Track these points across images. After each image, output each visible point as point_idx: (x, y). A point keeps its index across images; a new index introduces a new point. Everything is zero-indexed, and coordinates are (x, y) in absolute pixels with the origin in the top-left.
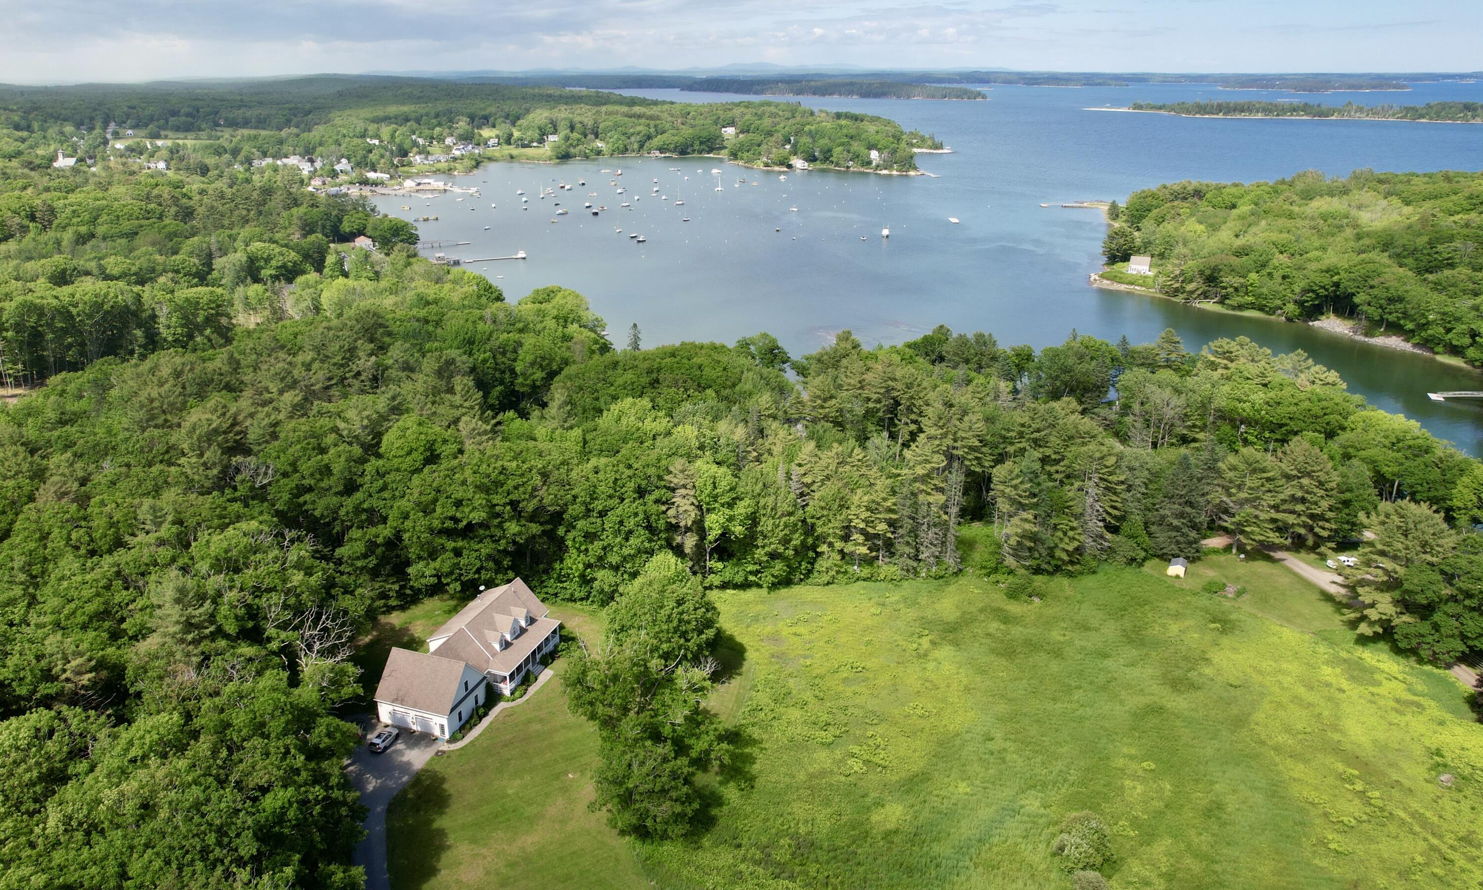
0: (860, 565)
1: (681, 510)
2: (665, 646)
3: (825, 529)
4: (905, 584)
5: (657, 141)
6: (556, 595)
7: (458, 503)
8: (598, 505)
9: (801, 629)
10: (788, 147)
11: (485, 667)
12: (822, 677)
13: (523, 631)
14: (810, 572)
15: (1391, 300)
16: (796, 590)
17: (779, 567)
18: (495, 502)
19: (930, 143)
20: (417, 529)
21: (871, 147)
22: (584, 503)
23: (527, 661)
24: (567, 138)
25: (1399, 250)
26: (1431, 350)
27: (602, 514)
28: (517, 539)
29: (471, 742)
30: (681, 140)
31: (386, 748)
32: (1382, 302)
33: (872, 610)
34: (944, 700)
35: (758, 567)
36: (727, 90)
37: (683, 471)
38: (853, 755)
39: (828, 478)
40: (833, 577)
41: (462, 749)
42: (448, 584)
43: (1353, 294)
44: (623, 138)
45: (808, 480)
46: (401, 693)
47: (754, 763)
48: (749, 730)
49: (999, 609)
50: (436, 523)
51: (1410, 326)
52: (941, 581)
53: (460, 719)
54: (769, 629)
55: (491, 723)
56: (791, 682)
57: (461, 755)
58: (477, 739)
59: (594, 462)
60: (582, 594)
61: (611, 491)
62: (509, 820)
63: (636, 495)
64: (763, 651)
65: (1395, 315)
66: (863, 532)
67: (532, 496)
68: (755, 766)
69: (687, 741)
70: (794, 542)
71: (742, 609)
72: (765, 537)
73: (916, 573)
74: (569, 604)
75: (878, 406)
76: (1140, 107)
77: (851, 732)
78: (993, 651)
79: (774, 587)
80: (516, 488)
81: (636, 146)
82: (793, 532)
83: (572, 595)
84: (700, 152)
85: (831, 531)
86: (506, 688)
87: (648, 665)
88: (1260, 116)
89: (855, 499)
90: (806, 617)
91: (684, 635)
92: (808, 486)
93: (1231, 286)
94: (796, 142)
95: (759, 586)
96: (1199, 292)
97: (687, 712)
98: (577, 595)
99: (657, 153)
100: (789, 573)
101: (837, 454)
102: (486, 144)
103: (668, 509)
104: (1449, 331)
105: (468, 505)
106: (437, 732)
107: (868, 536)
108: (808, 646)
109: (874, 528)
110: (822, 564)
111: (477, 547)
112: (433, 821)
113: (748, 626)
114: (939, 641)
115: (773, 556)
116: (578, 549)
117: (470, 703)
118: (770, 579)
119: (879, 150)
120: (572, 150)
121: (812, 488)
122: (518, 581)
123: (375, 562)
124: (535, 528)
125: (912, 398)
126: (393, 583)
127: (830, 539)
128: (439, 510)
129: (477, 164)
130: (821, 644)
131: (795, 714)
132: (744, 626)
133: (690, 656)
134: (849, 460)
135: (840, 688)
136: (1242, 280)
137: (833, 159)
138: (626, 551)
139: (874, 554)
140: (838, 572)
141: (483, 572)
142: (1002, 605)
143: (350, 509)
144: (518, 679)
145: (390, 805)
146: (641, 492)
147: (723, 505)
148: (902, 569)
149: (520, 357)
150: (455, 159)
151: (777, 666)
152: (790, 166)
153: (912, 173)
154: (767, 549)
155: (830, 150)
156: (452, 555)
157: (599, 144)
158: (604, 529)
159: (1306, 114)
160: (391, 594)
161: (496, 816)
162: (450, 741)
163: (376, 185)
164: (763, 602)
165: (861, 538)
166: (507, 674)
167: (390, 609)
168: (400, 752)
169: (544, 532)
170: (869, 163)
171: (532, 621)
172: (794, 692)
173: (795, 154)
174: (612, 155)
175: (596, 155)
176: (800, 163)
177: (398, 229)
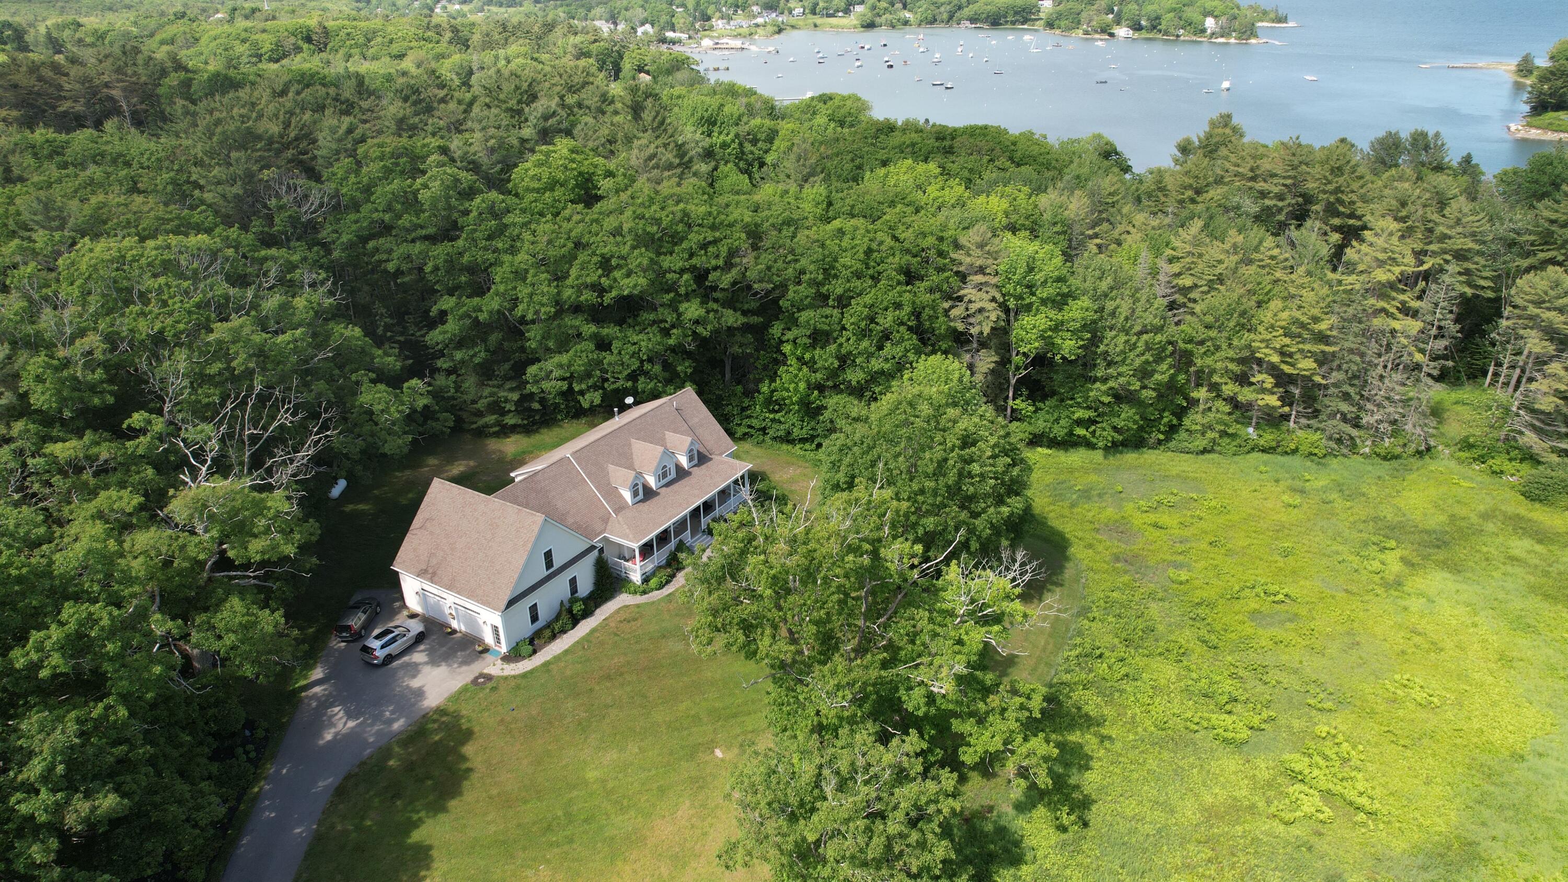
0: (1257, 427)
1: (974, 307)
2: (930, 522)
3: (1209, 361)
4: (1334, 463)
5: (966, 12)
6: (764, 430)
7: (606, 265)
8: (837, 288)
9: (1164, 518)
10: (1111, 16)
11: (598, 526)
12: (1211, 605)
13: (682, 473)
14: (1173, 429)
16: (1150, 457)
17: (1127, 416)
18: (666, 265)
19: (1272, 15)
20: (535, 298)
21: (1207, 14)
22: (814, 283)
23: (680, 526)
24: (874, 8)
27: (843, 302)
28: (700, 329)
29: (546, 664)
30: (994, 9)
31: (390, 658)
33: (1286, 498)
34: (1462, 676)
35: (1091, 414)
37: (981, 246)
38: (1296, 777)
39: (1221, 280)
40: (1214, 440)
41: (524, 676)
42: (582, 393)
44: (932, 8)
45: (1187, 281)
46: (434, 561)
47: (1088, 768)
48: (1078, 695)
49: (1518, 517)
50: (568, 293)
52: (1394, 463)
53: (534, 618)
54: (1110, 512)
55: (593, 631)
56: (1154, 609)
57: (518, 687)
58: (557, 658)
59: (837, 223)
60: (804, 433)
61: (859, 266)
62: (571, 841)
63: (902, 278)
64: (1100, 548)
66: (1273, 370)
67: (728, 265)
68: (1088, 775)
69: (957, 726)
70: (1157, 377)
71: (1062, 477)
72: (1110, 364)
73: (1353, 447)
74: (785, 447)
75: (1280, 204)
77: (1282, 721)
78: (1533, 589)
79: (1114, 448)
80: (704, 246)
81: (945, 16)
82: (1159, 359)
83: (789, 433)
84: (1013, 23)
85: (1219, 365)
86: (635, 571)
87: (883, 552)
89: (1266, 316)
90: (1173, 499)
91: (967, 502)
92: (1184, 290)
94: (1120, 11)
95: (1090, 446)
97: (960, 669)
98: (796, 432)
99: (968, 24)
100: (1141, 428)
101: (1235, 246)
102: (790, 13)
103: (952, 307)
105: (619, 267)
106: (489, 639)
107: (1283, 380)
108: (1180, 547)
109: (1293, 365)
110: (1193, 420)
111: (635, 338)
112: (416, 825)
113: (1073, 505)
114: (1416, 560)
115: (1120, 397)
116: (799, 359)
117: (558, 590)
118: (1109, 434)
119: (1216, 17)
120: (878, 20)
121: (1192, 295)
122: (688, 394)
123: (483, 354)
124: (731, 318)
125: (1338, 190)
126: (512, 390)
127: (1216, 378)
128: (574, 272)
129: (780, 31)
130: (1204, 545)
131: (1166, 671)
132: (1067, 504)
133: (974, 545)
134: (1255, 256)
135: (1248, 629)
137: (1162, 27)
138: (876, 364)
139: (1287, 409)
140: (1224, 434)
141: (642, 379)
142: (1522, 511)
143: (440, 262)
144: (659, 556)
145: (348, 777)
146: (910, 276)
147: (1044, 302)
148: (1330, 438)
149: (774, 148)
150: (757, 25)
151: (1126, 578)
152: (1112, 35)
153: (1253, 41)
154: (1111, 384)
155: (1158, 18)
156: (592, 346)
157: (908, 15)
158: (844, 328)
160: (508, 407)
161: (549, 828)
162: (507, 659)
163: (674, 43)
164: (1097, 470)
165: (1269, 382)
166: (635, 546)
167: (505, 431)
168: (414, 669)
169: (747, 328)
170: (1203, 31)
171: (700, 458)
172: (1161, 628)
173: (1118, 22)
174: (919, 25)
175: (905, 25)
176: (1123, 31)
177: (678, 63)
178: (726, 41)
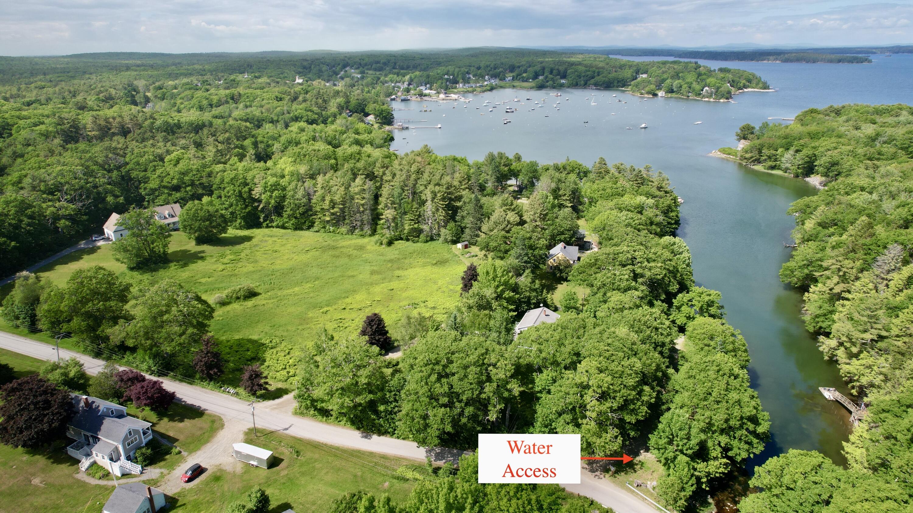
3: (316, 209)
5: (592, 81)
14: (311, 226)
16: (303, 232)
30: (607, 79)
32: (827, 164)
36: (659, 55)
44: (577, 78)
81: (582, 82)
84: (617, 87)
92: (315, 191)
93: (767, 156)
96: (753, 159)
99: (593, 87)
102: (504, 79)
119: (709, 87)
127: (318, 213)
129: (492, 89)
136: (773, 152)
140: (322, 228)
152: (655, 95)
153: (731, 101)
157: (563, 81)
170: (700, 94)
173: (660, 89)
174: (568, 87)
175: (561, 87)
176: (661, 93)
177: (382, 111)
178: (452, 95)
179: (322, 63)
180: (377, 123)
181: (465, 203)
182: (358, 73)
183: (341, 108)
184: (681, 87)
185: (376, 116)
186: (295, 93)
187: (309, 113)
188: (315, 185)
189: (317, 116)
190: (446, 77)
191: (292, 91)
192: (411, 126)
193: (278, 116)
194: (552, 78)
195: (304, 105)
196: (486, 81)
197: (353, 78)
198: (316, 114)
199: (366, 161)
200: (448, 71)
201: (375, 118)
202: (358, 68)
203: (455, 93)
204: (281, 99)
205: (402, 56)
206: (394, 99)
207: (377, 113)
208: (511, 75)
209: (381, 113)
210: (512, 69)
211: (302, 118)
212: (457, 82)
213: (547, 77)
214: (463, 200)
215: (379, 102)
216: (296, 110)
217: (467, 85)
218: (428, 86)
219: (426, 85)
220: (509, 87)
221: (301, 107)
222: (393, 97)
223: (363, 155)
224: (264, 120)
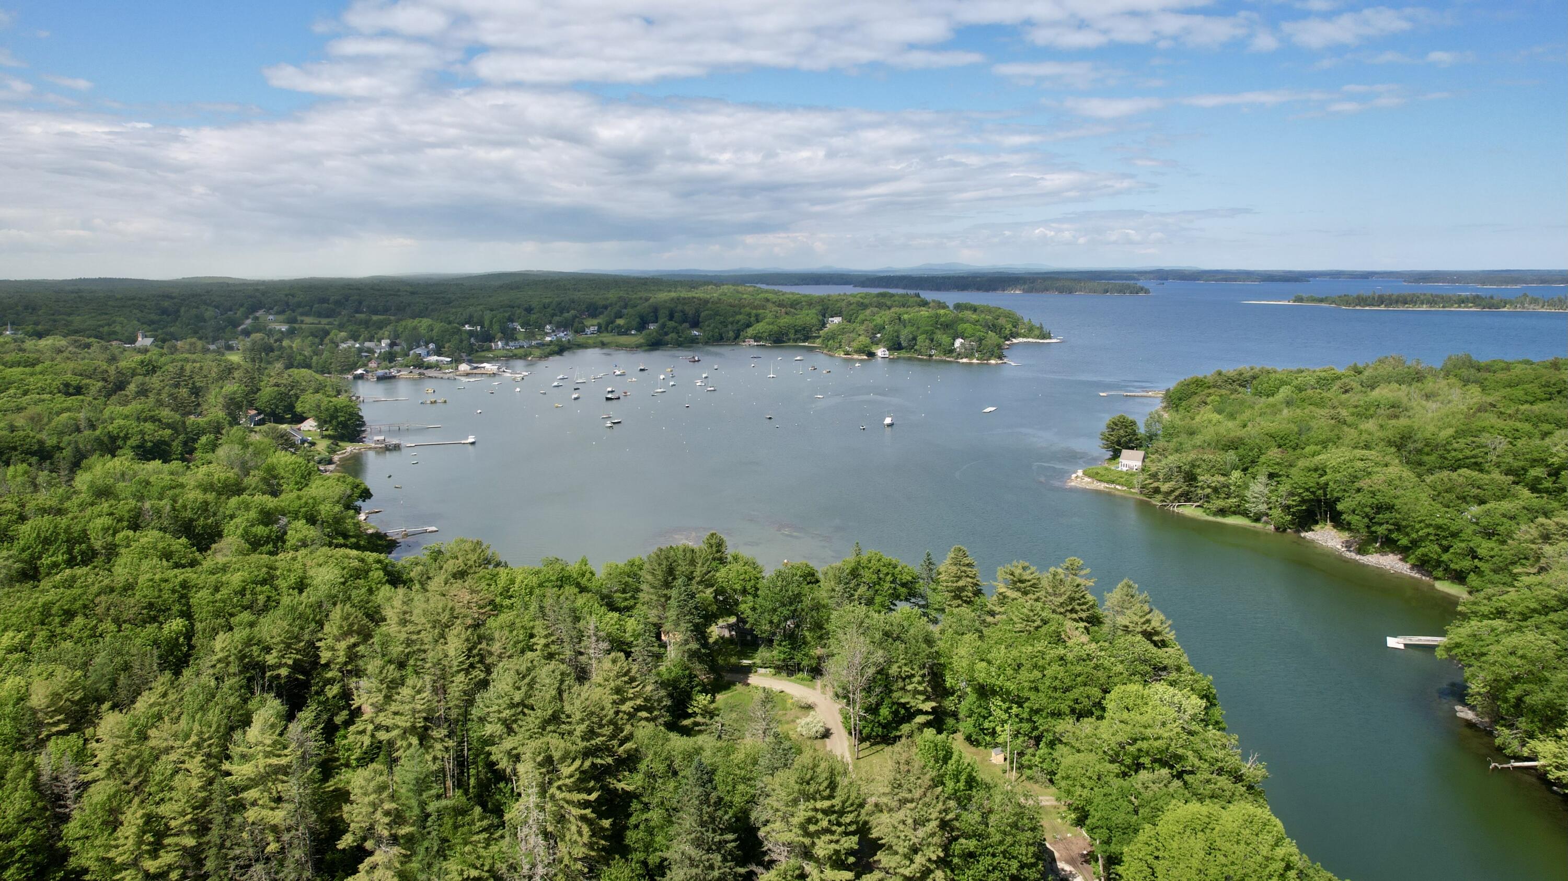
5: (750, 331)
10: (879, 335)
15: (1379, 509)
19: (1037, 332)
21: (955, 335)
25: (1419, 445)
26: (1429, 574)
30: (776, 328)
32: (1367, 510)
43: (1338, 499)
44: (720, 326)
51: (1404, 541)
65: (1385, 526)
76: (1300, 299)
81: (731, 334)
84: (795, 340)
88: (1425, 308)
93: (1209, 487)
96: (1177, 493)
99: (753, 343)
102: (583, 329)
104: (1446, 549)
119: (963, 338)
120: (667, 339)
129: (561, 351)
136: (1222, 479)
137: (917, 347)
152: (871, 355)
153: (993, 361)
157: (697, 333)
159: (1477, 306)
163: (431, 368)
170: (953, 351)
173: (877, 343)
174: (706, 343)
175: (690, 343)
176: (881, 352)
177: (336, 410)
178: (485, 365)
179: (205, 303)
180: (324, 437)
181: (651, 776)
182: (284, 322)
183: (234, 408)
184: (914, 339)
185: (322, 423)
186: (120, 372)
187: (149, 426)
188: (82, 756)
189: (168, 432)
190: (467, 327)
191: (112, 370)
192: (406, 442)
193: (61, 434)
194: (675, 328)
195: (135, 406)
196: (547, 334)
197: (270, 333)
198: (169, 426)
199: (293, 609)
200: (471, 317)
201: (320, 426)
202: (283, 312)
203: (488, 360)
204: (79, 390)
205: (372, 289)
206: (361, 377)
207: (323, 416)
208: (595, 322)
209: (333, 417)
210: (593, 310)
211: (126, 438)
212: (490, 339)
213: (663, 326)
214: (642, 767)
215: (329, 389)
216: (112, 419)
217: (511, 344)
218: (431, 346)
219: (427, 344)
220: (594, 346)
221: (127, 410)
222: (360, 371)
223: (282, 584)
224: (15, 449)
